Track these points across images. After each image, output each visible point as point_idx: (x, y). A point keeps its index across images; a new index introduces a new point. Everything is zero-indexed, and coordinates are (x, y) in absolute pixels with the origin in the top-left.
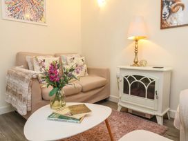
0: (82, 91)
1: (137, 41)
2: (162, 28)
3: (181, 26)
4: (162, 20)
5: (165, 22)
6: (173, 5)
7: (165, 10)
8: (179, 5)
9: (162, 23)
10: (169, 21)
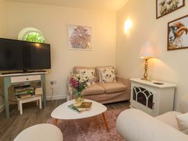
0: (105, 93)
1: (146, 60)
2: (168, 50)
3: (184, 48)
4: (168, 42)
5: (171, 44)
6: (178, 30)
7: (171, 34)
8: (183, 29)
9: (168, 46)
10: (174, 43)
